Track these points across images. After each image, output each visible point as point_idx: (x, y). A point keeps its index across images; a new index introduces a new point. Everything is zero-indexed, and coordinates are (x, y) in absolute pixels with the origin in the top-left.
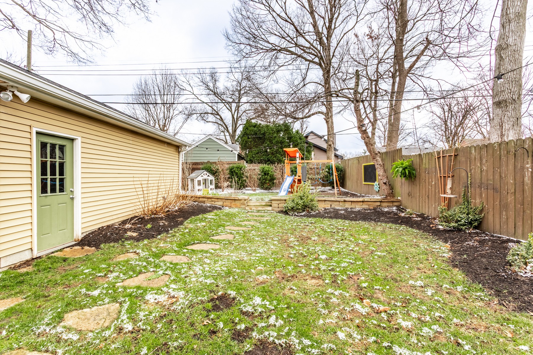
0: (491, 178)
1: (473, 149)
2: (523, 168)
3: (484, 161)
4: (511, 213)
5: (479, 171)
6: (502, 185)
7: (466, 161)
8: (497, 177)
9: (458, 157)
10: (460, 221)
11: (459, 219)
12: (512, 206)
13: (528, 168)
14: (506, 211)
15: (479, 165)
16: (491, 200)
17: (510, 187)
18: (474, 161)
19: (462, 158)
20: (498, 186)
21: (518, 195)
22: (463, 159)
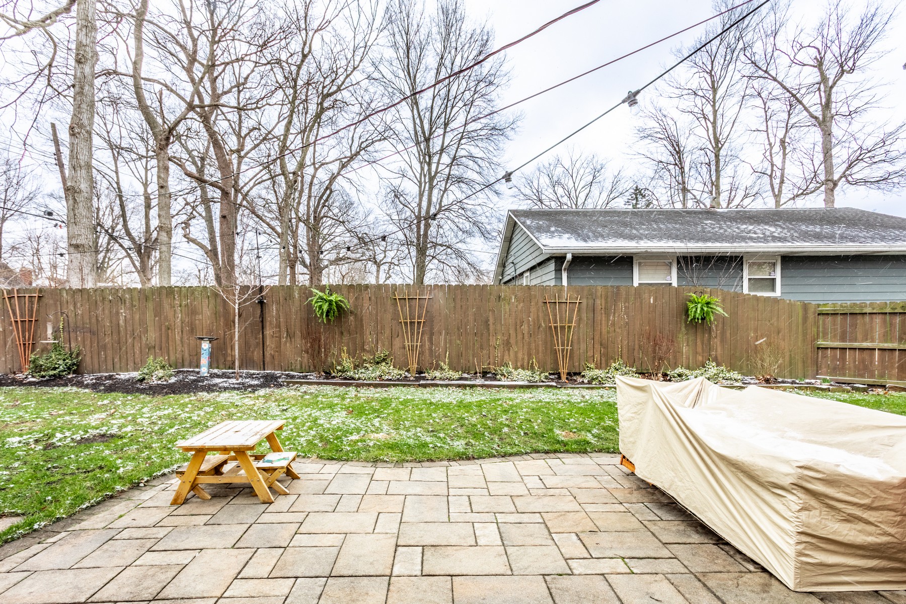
0: (88, 321)
1: (64, 292)
2: (118, 313)
3: (79, 305)
4: (109, 352)
5: (73, 315)
6: (99, 328)
7: (55, 304)
8: (94, 320)
9: (43, 299)
10: (58, 368)
11: (57, 366)
12: (109, 346)
13: (122, 313)
14: (105, 351)
15: (72, 308)
16: (88, 342)
17: (107, 329)
18: (65, 304)
19: (48, 300)
20: (95, 329)
21: (115, 337)
22: (51, 302)
